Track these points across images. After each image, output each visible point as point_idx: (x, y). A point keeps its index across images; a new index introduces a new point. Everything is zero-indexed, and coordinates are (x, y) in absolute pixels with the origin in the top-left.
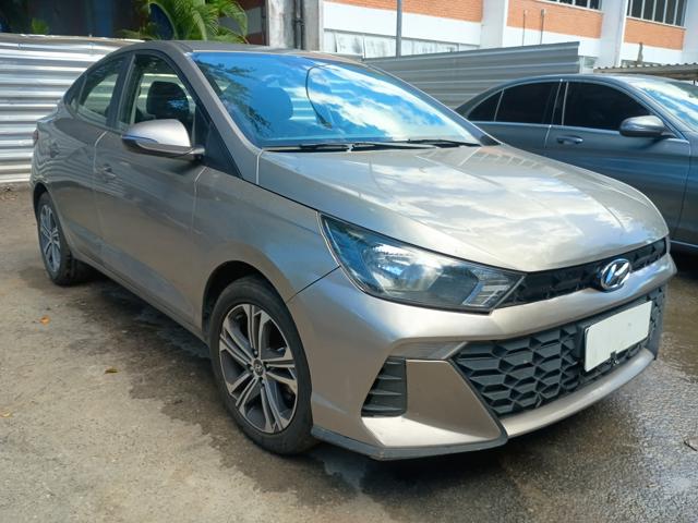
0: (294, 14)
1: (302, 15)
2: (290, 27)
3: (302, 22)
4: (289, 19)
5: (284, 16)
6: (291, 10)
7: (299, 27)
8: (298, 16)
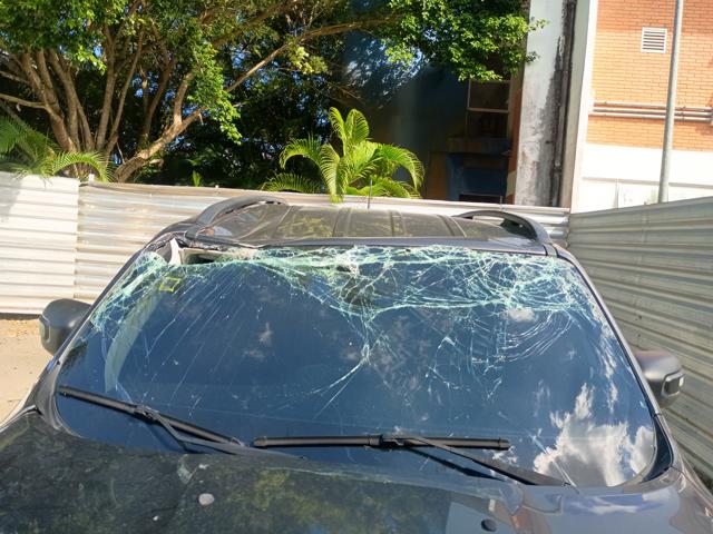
0: (553, 162)
1: (562, 162)
2: (546, 177)
3: (561, 170)
4: (546, 168)
5: (538, 165)
6: (547, 158)
7: (556, 175)
8: (558, 164)
